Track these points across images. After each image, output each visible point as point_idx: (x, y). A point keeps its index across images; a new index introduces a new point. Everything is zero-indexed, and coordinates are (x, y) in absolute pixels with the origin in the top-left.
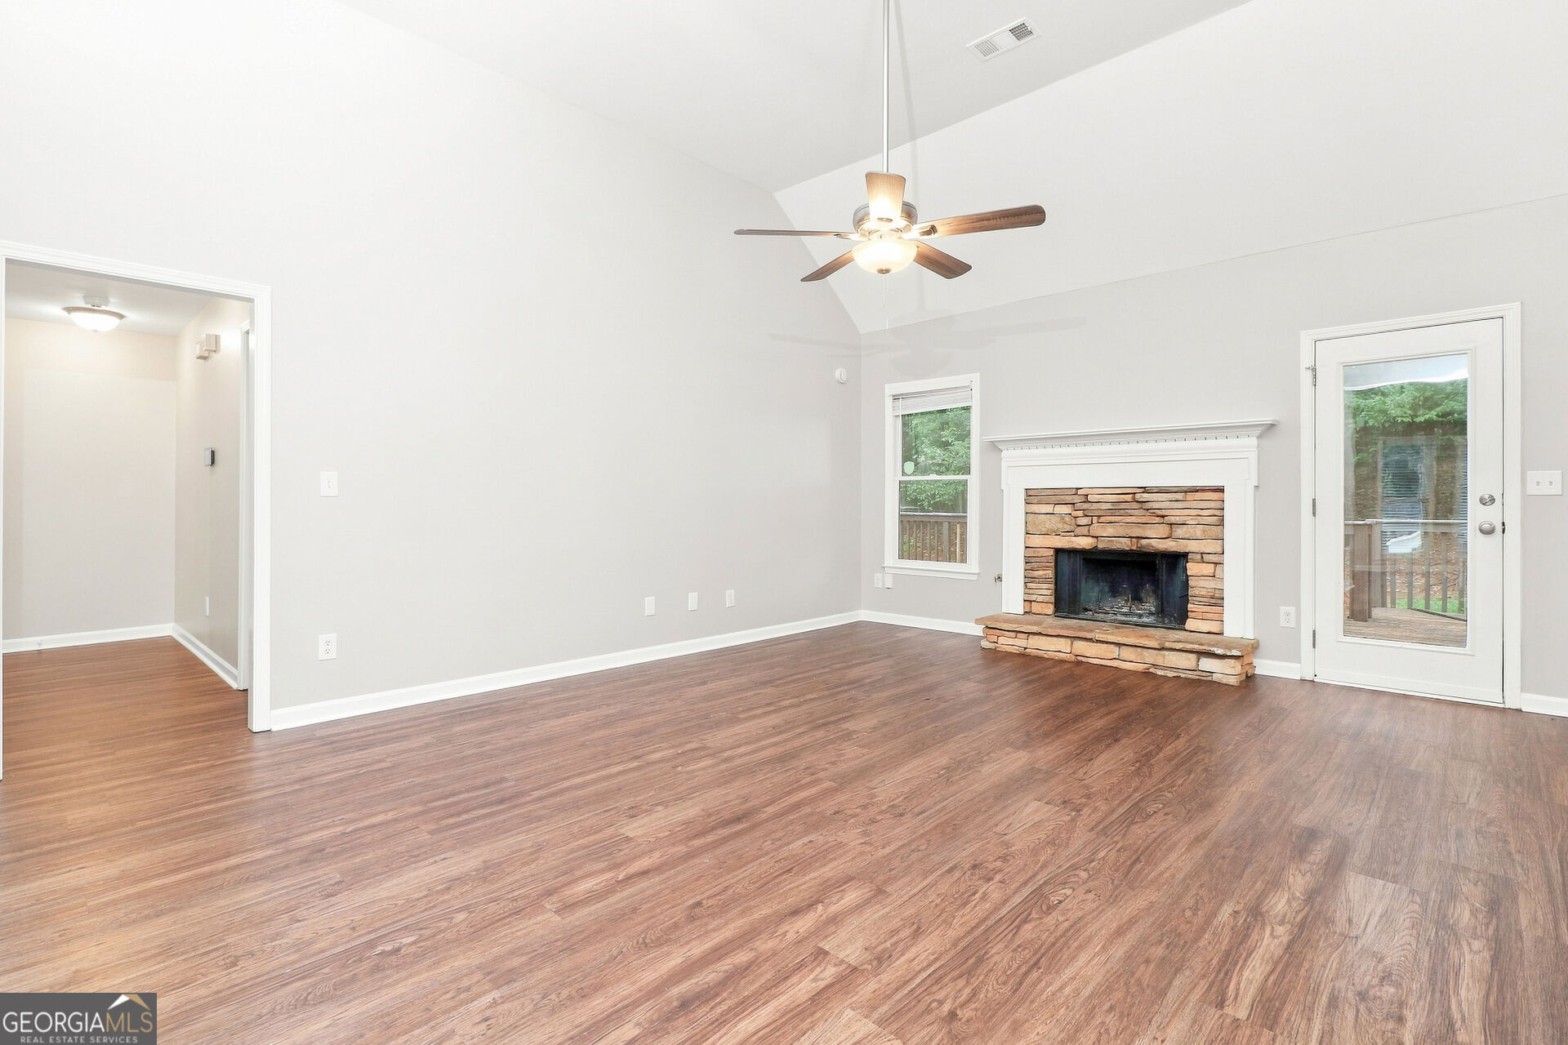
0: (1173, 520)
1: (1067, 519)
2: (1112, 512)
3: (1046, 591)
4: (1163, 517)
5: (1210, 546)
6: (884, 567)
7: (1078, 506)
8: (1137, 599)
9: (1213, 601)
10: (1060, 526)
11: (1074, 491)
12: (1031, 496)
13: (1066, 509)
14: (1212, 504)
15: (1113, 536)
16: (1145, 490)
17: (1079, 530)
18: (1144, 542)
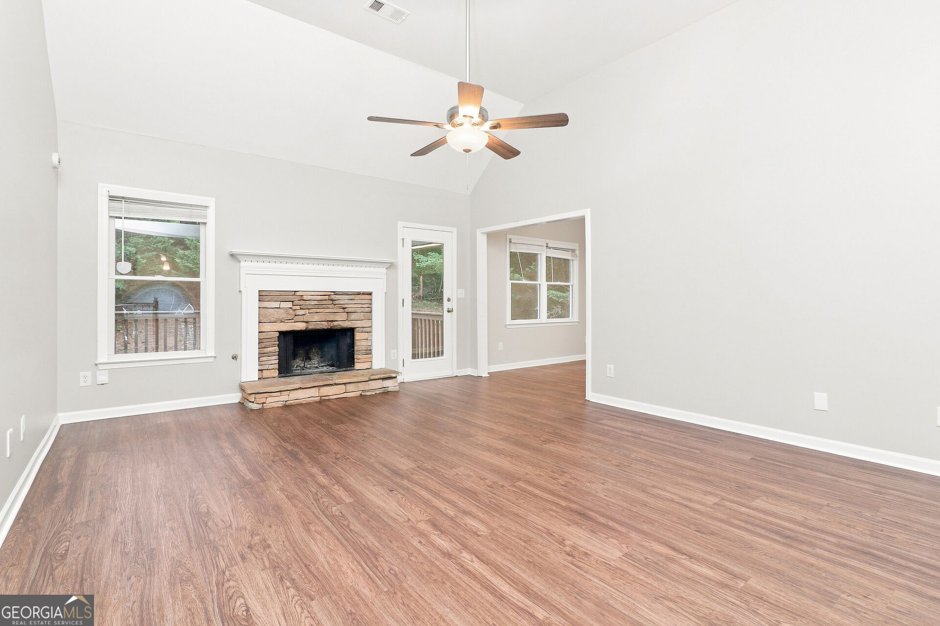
0: (350, 310)
1: (291, 311)
2: (318, 306)
3: (274, 361)
4: (344, 308)
5: (365, 323)
6: (96, 365)
7: (296, 302)
8: (308, 358)
9: (367, 352)
10: (284, 316)
11: (293, 293)
12: (263, 296)
13: (290, 305)
14: (367, 302)
15: (318, 320)
16: (335, 293)
17: (297, 318)
18: (335, 323)
